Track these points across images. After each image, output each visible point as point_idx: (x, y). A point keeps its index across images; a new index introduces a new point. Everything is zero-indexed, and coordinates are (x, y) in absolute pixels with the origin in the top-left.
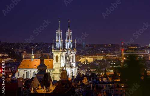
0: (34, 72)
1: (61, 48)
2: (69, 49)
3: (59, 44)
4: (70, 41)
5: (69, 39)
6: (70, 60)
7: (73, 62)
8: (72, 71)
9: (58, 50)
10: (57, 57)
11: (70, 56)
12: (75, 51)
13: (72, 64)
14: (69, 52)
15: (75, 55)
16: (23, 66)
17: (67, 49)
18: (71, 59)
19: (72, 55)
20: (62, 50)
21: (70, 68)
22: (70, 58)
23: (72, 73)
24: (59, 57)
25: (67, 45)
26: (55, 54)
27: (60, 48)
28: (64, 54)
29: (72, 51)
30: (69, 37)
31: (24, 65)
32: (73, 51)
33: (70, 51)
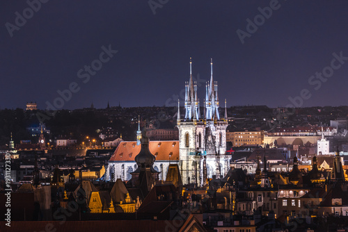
0: (130, 168)
1: (196, 118)
2: (212, 120)
3: (191, 109)
4: (213, 103)
5: (213, 99)
6: (214, 142)
7: (220, 145)
8: (219, 164)
9: (189, 121)
10: (187, 136)
11: (214, 133)
12: (225, 124)
13: (219, 151)
14: (212, 127)
15: (225, 131)
16: (120, 155)
17: (208, 120)
18: (217, 141)
19: (219, 131)
20: (197, 121)
21: (214, 159)
22: (214, 138)
23: (219, 168)
24: (191, 135)
25: (209, 112)
26: (184, 130)
27: (192, 118)
28: (201, 130)
29: (218, 124)
30: (213, 95)
31: (122, 154)
32: (221, 124)
33: (215, 124)
